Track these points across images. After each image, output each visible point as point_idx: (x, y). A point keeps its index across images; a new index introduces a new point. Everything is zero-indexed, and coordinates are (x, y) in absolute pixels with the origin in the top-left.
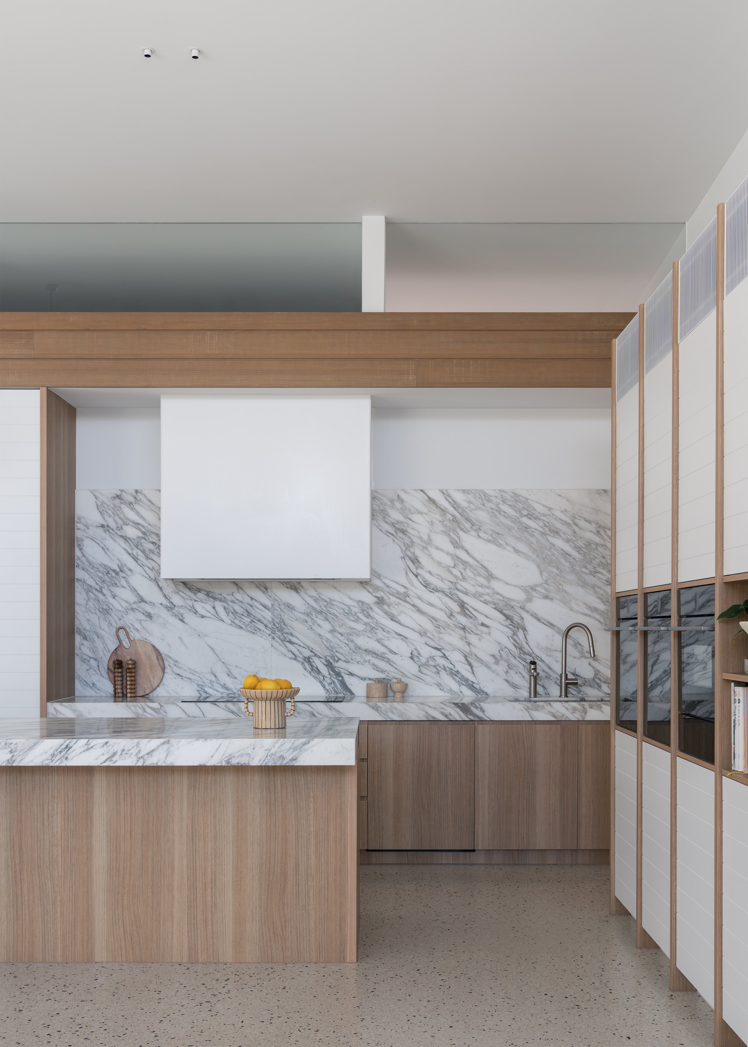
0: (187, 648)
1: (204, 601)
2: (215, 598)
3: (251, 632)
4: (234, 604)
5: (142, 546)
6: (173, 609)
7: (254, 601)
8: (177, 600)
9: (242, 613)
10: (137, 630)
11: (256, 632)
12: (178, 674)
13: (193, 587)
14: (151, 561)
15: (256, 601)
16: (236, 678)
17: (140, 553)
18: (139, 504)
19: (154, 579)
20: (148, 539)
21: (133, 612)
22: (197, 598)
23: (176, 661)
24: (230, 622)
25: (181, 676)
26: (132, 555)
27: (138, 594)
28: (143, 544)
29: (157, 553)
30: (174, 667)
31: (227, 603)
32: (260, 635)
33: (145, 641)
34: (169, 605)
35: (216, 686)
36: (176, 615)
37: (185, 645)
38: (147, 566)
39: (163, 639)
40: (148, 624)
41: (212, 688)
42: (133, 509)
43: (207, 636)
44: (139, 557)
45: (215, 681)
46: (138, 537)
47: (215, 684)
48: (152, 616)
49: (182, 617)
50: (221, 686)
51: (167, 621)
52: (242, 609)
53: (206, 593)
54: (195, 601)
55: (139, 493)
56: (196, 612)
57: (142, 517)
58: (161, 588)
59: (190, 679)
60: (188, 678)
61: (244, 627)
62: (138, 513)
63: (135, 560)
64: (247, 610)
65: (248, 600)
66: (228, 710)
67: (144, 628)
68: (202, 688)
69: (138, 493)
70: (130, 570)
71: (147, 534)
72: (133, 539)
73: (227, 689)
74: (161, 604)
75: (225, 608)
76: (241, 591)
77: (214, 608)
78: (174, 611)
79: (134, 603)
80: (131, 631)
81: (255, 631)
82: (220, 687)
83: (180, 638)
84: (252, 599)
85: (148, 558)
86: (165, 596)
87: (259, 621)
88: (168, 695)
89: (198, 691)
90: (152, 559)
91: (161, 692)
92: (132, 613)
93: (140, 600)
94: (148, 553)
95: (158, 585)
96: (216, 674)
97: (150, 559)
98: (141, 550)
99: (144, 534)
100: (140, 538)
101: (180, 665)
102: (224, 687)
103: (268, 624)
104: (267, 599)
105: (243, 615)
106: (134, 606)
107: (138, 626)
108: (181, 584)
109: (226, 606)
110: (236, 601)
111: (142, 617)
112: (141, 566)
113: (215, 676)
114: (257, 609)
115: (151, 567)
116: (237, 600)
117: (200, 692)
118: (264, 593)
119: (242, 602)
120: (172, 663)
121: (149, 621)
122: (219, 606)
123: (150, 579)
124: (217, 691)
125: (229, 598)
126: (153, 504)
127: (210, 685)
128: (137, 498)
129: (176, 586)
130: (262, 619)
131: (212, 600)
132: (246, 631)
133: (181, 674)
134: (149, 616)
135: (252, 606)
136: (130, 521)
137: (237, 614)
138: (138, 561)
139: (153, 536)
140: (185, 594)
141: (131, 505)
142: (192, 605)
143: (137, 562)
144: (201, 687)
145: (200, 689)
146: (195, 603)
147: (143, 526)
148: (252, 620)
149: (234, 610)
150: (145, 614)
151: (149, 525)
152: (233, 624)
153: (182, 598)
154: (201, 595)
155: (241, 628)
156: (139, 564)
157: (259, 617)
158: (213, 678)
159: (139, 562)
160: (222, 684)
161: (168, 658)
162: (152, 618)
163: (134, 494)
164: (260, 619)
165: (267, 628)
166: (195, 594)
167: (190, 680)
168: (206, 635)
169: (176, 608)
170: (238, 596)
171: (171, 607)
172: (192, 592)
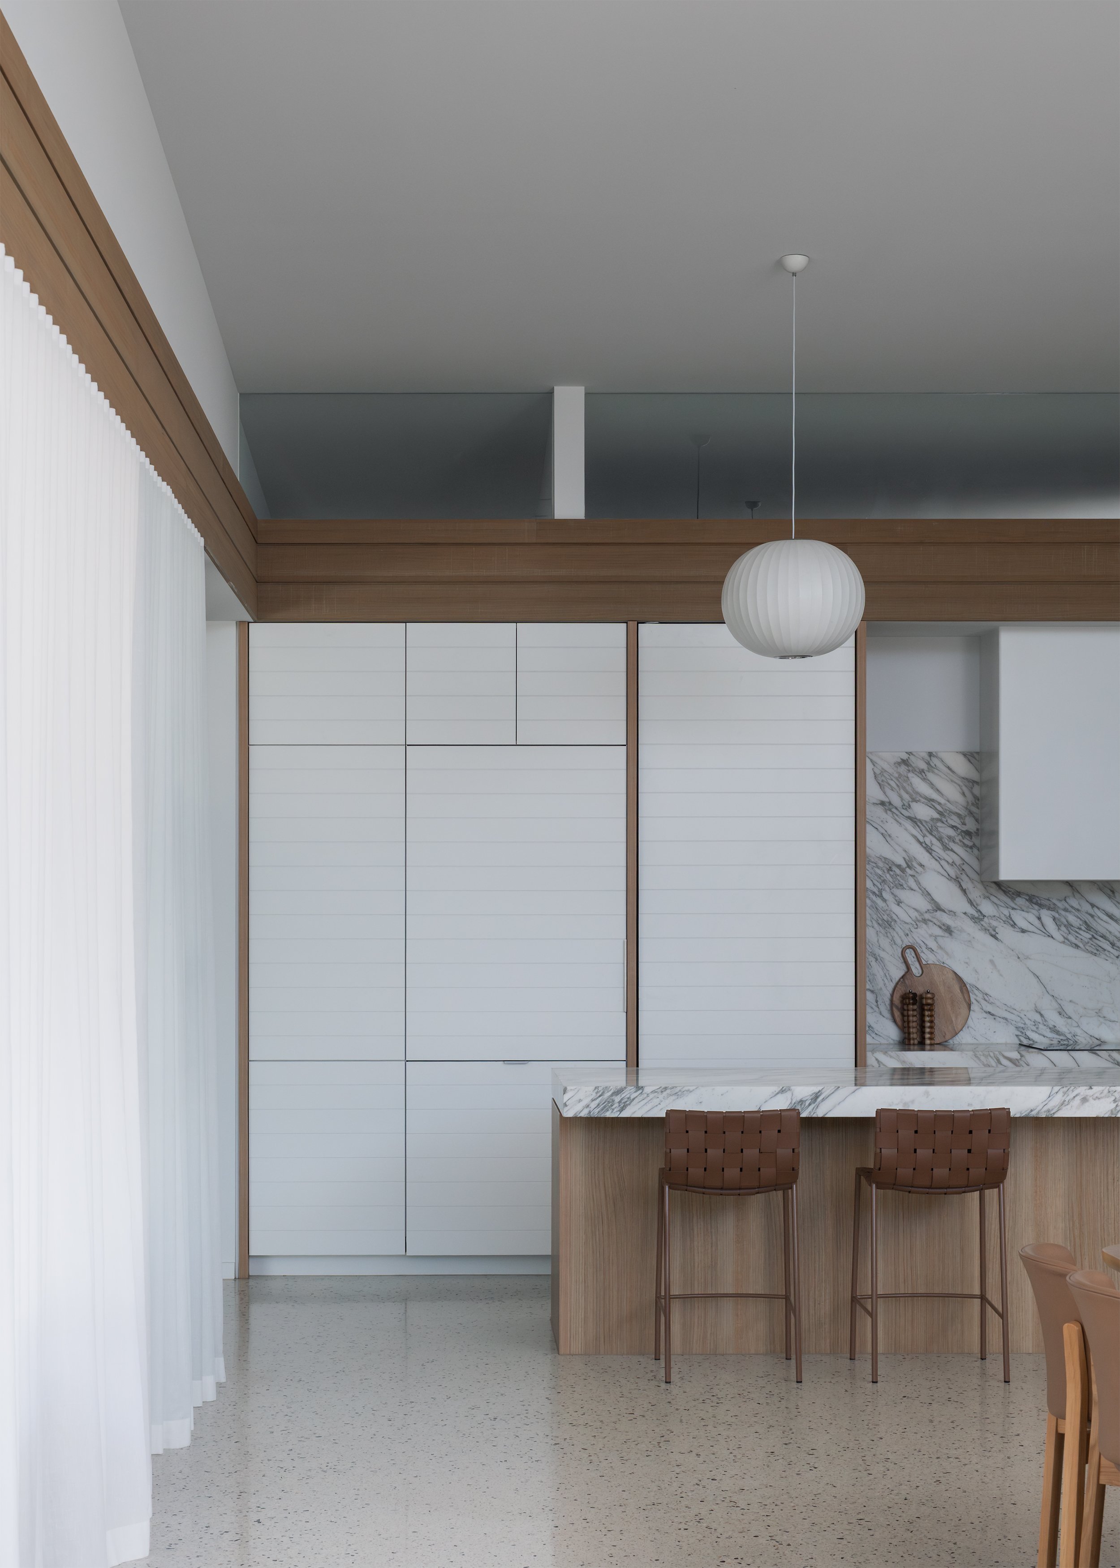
0: (1001, 975)
1: (1025, 909)
2: (1041, 906)
3: (1092, 953)
4: (1067, 914)
5: (938, 831)
6: (982, 920)
7: (1096, 909)
8: (987, 908)
9: (1078, 925)
10: (932, 950)
11: (1098, 953)
12: (989, 1013)
13: (1009, 889)
14: (951, 853)
15: (1098, 908)
16: (1070, 1018)
17: (935, 841)
18: (933, 772)
19: (955, 878)
20: (947, 821)
21: (926, 924)
22: (1016, 904)
23: (986, 994)
24: (1062, 939)
25: (993, 1015)
26: (924, 845)
27: (933, 899)
28: (940, 829)
29: (958, 842)
30: (983, 1002)
31: (1058, 912)
32: (1105, 957)
33: (942, 967)
34: (976, 915)
35: (1043, 1029)
36: (985, 929)
37: (999, 971)
38: (944, 859)
39: (967, 963)
40: (948, 943)
41: (1036, 1032)
42: (925, 779)
43: (1030, 959)
44: (934, 848)
45: (1041, 1021)
46: (932, 819)
47: (1041, 1026)
48: (953, 930)
49: (995, 931)
50: (1050, 1028)
51: (974, 938)
52: (1079, 920)
53: (1027, 898)
54: (1013, 909)
55: (934, 756)
56: (1014, 925)
57: (938, 790)
58: (964, 891)
59: (1006, 1019)
60: (1003, 1018)
61: (1081, 945)
62: (932, 785)
63: (928, 851)
64: (1085, 922)
65: (1087, 907)
66: (1113, 1061)
67: (940, 947)
68: (1023, 1031)
69: (932, 758)
70: (921, 865)
71: (945, 814)
72: (926, 822)
73: (1058, 1033)
74: (965, 913)
75: (1054, 919)
76: (1077, 895)
77: (1039, 918)
78: (982, 923)
79: (926, 912)
80: (922, 952)
81: (1097, 951)
82: (1048, 1030)
83: (992, 962)
84: (1093, 906)
85: (946, 848)
86: (971, 902)
87: (1103, 937)
88: (974, 1041)
89: (1017, 1036)
90: (952, 850)
91: (964, 1037)
92: (924, 926)
93: (935, 908)
94: (947, 841)
95: (961, 886)
96: (1042, 1012)
97: (949, 849)
98: (936, 838)
99: (940, 814)
100: (935, 821)
101: (991, 1000)
102: (1054, 1030)
103: (1115, 942)
104: (1114, 906)
105: (1080, 929)
106: (927, 916)
107: (932, 944)
108: (993, 885)
109: (1057, 915)
110: (1070, 909)
111: (938, 931)
112: (936, 860)
113: (1041, 1015)
114: (1099, 921)
115: (950, 861)
116: (1072, 907)
117: (1020, 1037)
118: (1109, 897)
119: (1078, 910)
120: (980, 995)
121: (947, 937)
122: (1047, 916)
123: (950, 878)
124: (1044, 1036)
125: (1059, 904)
126: (953, 772)
127: (1034, 1028)
128: (931, 763)
129: (985, 888)
130: (1108, 935)
131: (1036, 907)
132: (1084, 951)
133: (993, 1012)
134: (948, 930)
135: (1092, 916)
136: (921, 796)
137: (1072, 928)
138: (933, 852)
139: (954, 818)
140: (999, 899)
141: (923, 774)
142: (1008, 915)
143: (931, 854)
144: (1021, 1030)
145: (1020, 1034)
146: (1012, 912)
147: (939, 804)
148: (1092, 935)
149: (1067, 921)
150: (943, 927)
151: (948, 801)
152: (1066, 941)
153: (995, 905)
154: (1020, 901)
155: (1077, 947)
156: (933, 857)
157: (1102, 930)
158: (1038, 1018)
159: (934, 854)
160: (1051, 1026)
161: (974, 990)
162: (953, 934)
163: (927, 758)
164: (1105, 934)
165: (1115, 947)
166: (1013, 899)
167: (1005, 1021)
168: (1027, 958)
169: (986, 919)
170: (1074, 902)
171: (978, 918)
172: (1008, 896)
